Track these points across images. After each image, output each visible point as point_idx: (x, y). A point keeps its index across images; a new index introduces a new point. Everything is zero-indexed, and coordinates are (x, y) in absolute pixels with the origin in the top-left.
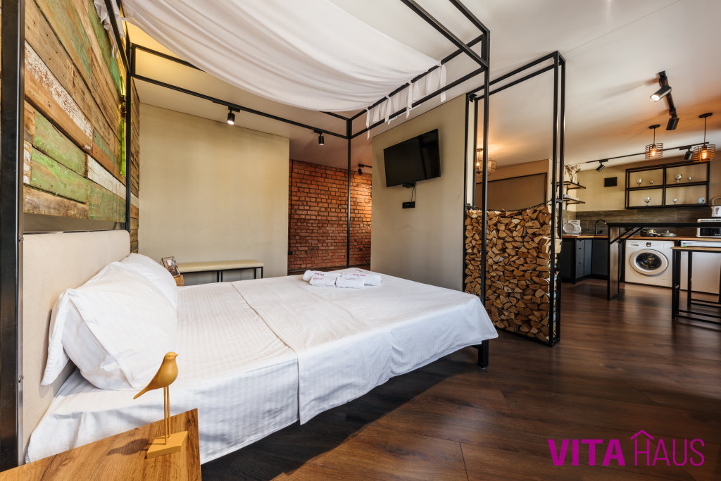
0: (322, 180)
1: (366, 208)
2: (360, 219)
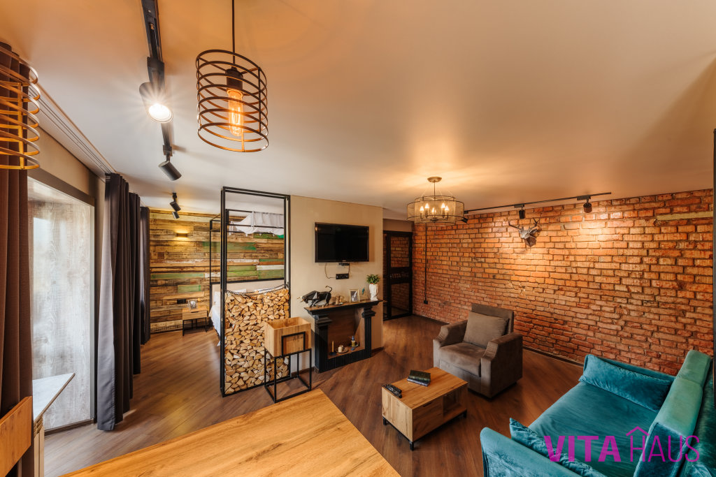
0: (453, 232)
1: (519, 261)
2: (506, 277)
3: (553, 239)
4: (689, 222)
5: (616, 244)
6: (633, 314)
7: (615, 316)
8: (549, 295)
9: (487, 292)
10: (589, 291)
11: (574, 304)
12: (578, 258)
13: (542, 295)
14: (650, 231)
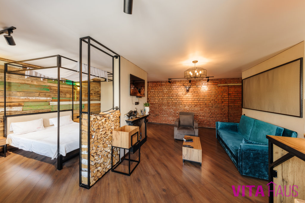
1: (184, 97)
2: (180, 103)
3: (194, 90)
4: (224, 86)
5: (210, 92)
6: (213, 110)
7: (209, 112)
8: (193, 108)
9: (173, 109)
10: (203, 105)
11: (200, 110)
12: (201, 96)
13: (191, 108)
14: (216, 88)
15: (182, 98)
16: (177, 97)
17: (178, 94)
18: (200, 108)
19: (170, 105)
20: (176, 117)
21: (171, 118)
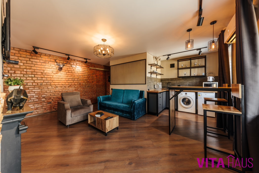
2: (48, 84)
3: (68, 69)
4: (94, 69)
5: (83, 73)
6: (86, 89)
7: (83, 91)
8: (67, 89)
9: (35, 93)
10: (78, 85)
11: (74, 90)
12: (75, 76)
13: (64, 89)
14: (88, 70)
15: (51, 77)
16: (42, 76)
17: (45, 72)
18: (75, 88)
19: (29, 86)
20: (41, 103)
21: (32, 105)
